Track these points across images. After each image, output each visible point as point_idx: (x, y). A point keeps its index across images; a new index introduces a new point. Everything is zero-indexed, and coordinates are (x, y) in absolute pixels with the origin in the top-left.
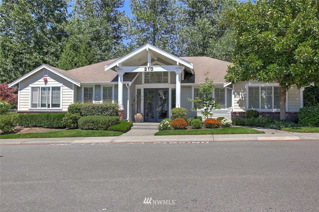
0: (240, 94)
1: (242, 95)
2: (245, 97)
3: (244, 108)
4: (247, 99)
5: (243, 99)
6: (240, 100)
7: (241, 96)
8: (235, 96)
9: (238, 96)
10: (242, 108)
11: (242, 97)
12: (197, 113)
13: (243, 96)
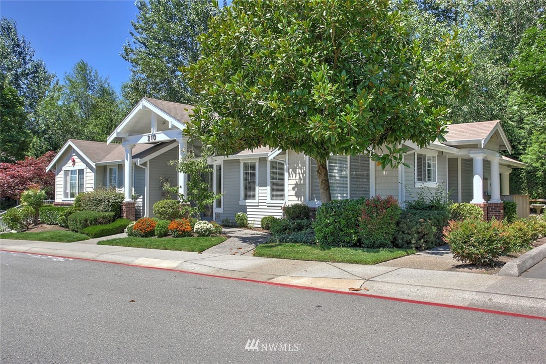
0: (297, 172)
1: (299, 174)
2: (304, 179)
3: (302, 199)
4: (307, 181)
5: (302, 182)
6: (296, 184)
7: (298, 177)
8: (289, 176)
9: (294, 175)
10: (299, 200)
11: (300, 178)
12: (248, 207)
13: (301, 175)
